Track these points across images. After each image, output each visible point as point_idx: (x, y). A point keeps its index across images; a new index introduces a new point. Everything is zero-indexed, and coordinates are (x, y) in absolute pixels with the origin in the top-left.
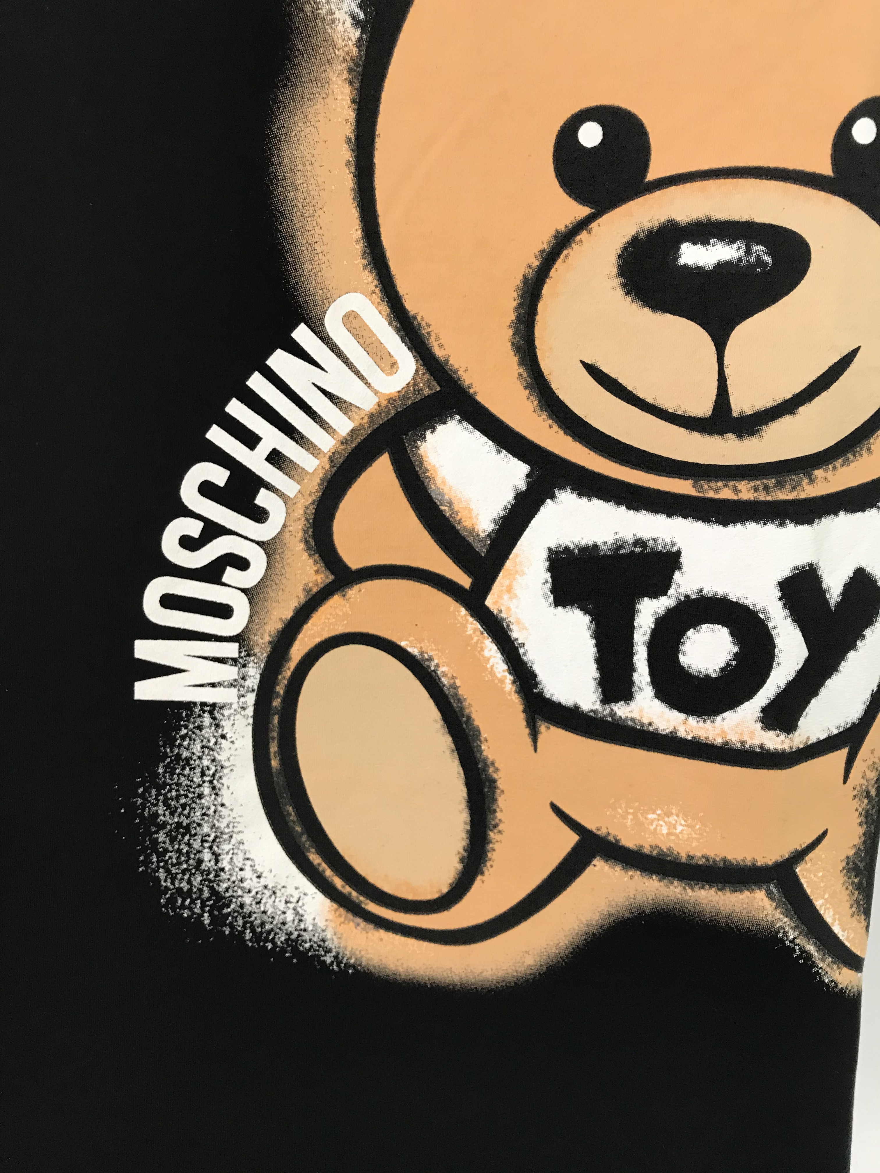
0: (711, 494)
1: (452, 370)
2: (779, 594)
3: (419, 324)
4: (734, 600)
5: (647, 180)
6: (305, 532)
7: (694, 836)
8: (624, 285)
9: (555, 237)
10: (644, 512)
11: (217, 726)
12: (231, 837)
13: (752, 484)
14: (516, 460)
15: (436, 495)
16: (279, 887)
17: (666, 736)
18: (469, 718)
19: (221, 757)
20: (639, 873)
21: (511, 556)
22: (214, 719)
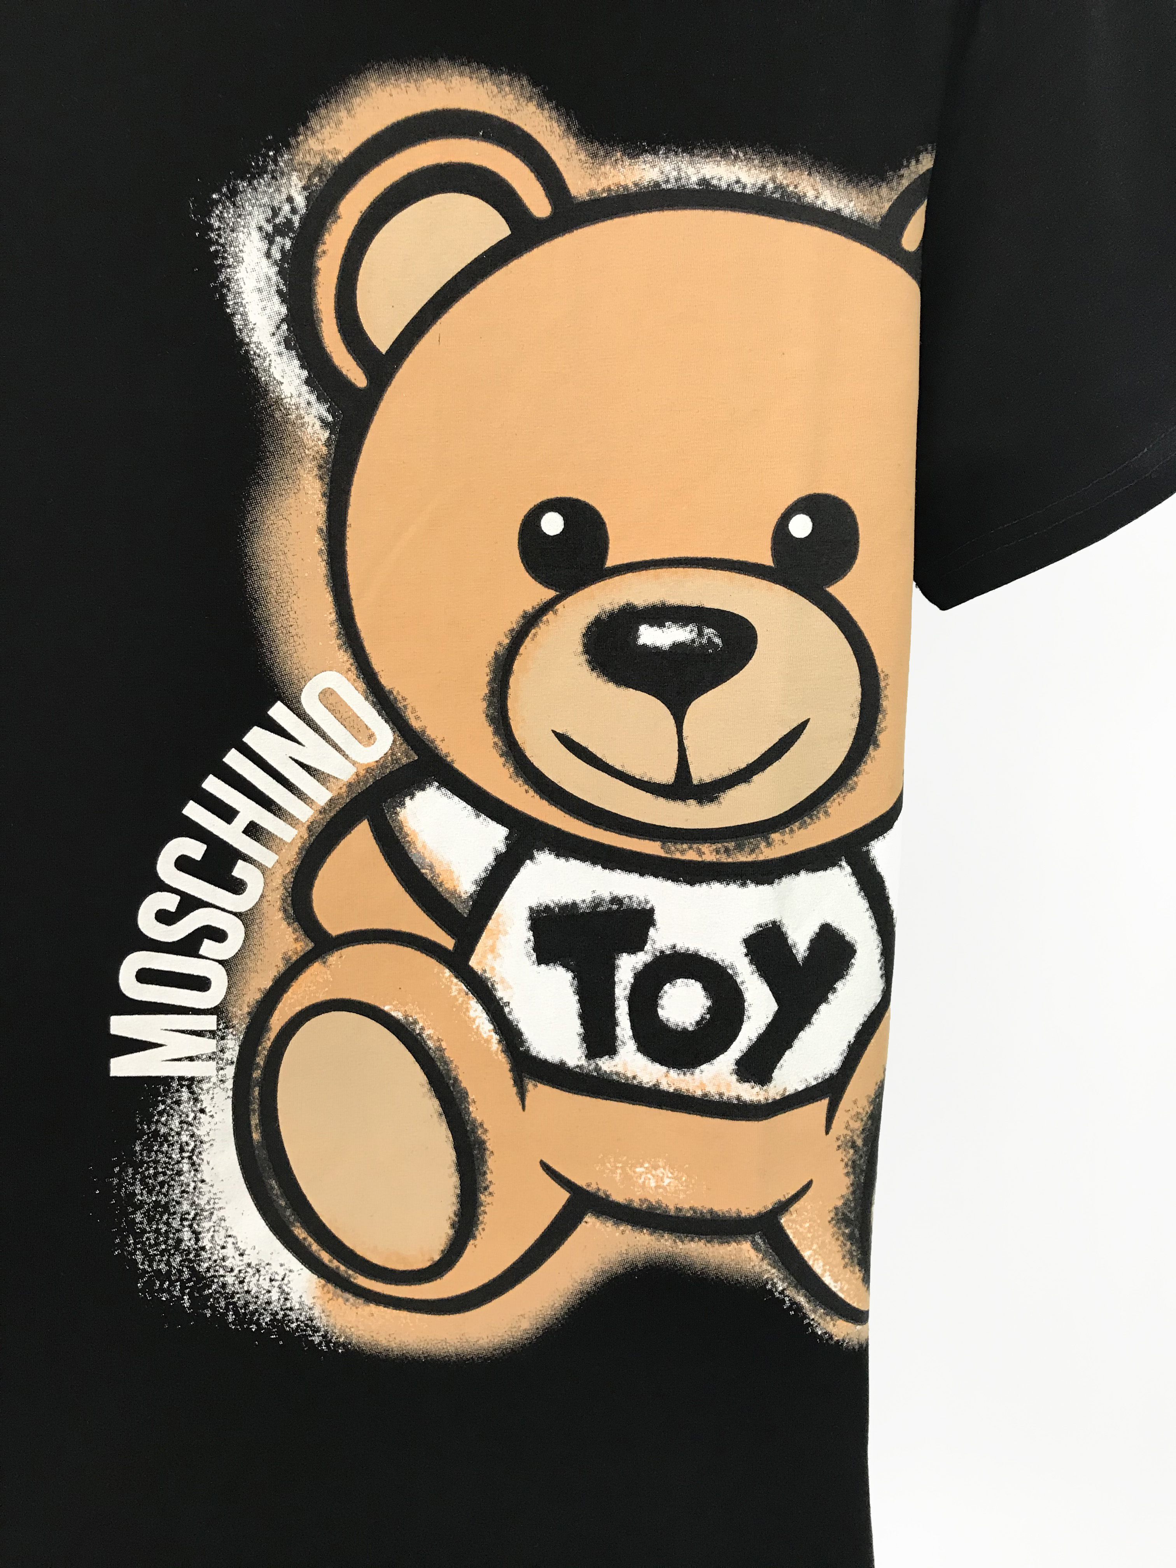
0: (678, 856)
1: (429, 741)
2: (745, 950)
3: (395, 699)
4: (705, 956)
5: (606, 566)
6: (284, 900)
7: (681, 1188)
8: (589, 662)
9: (523, 617)
11: (196, 1100)
12: (212, 1213)
13: (714, 847)
14: (494, 823)
15: (417, 859)
16: (263, 1264)
17: (649, 1089)
18: (456, 1080)
19: (201, 1132)
20: (630, 1227)
21: (493, 917)
22: (193, 1093)
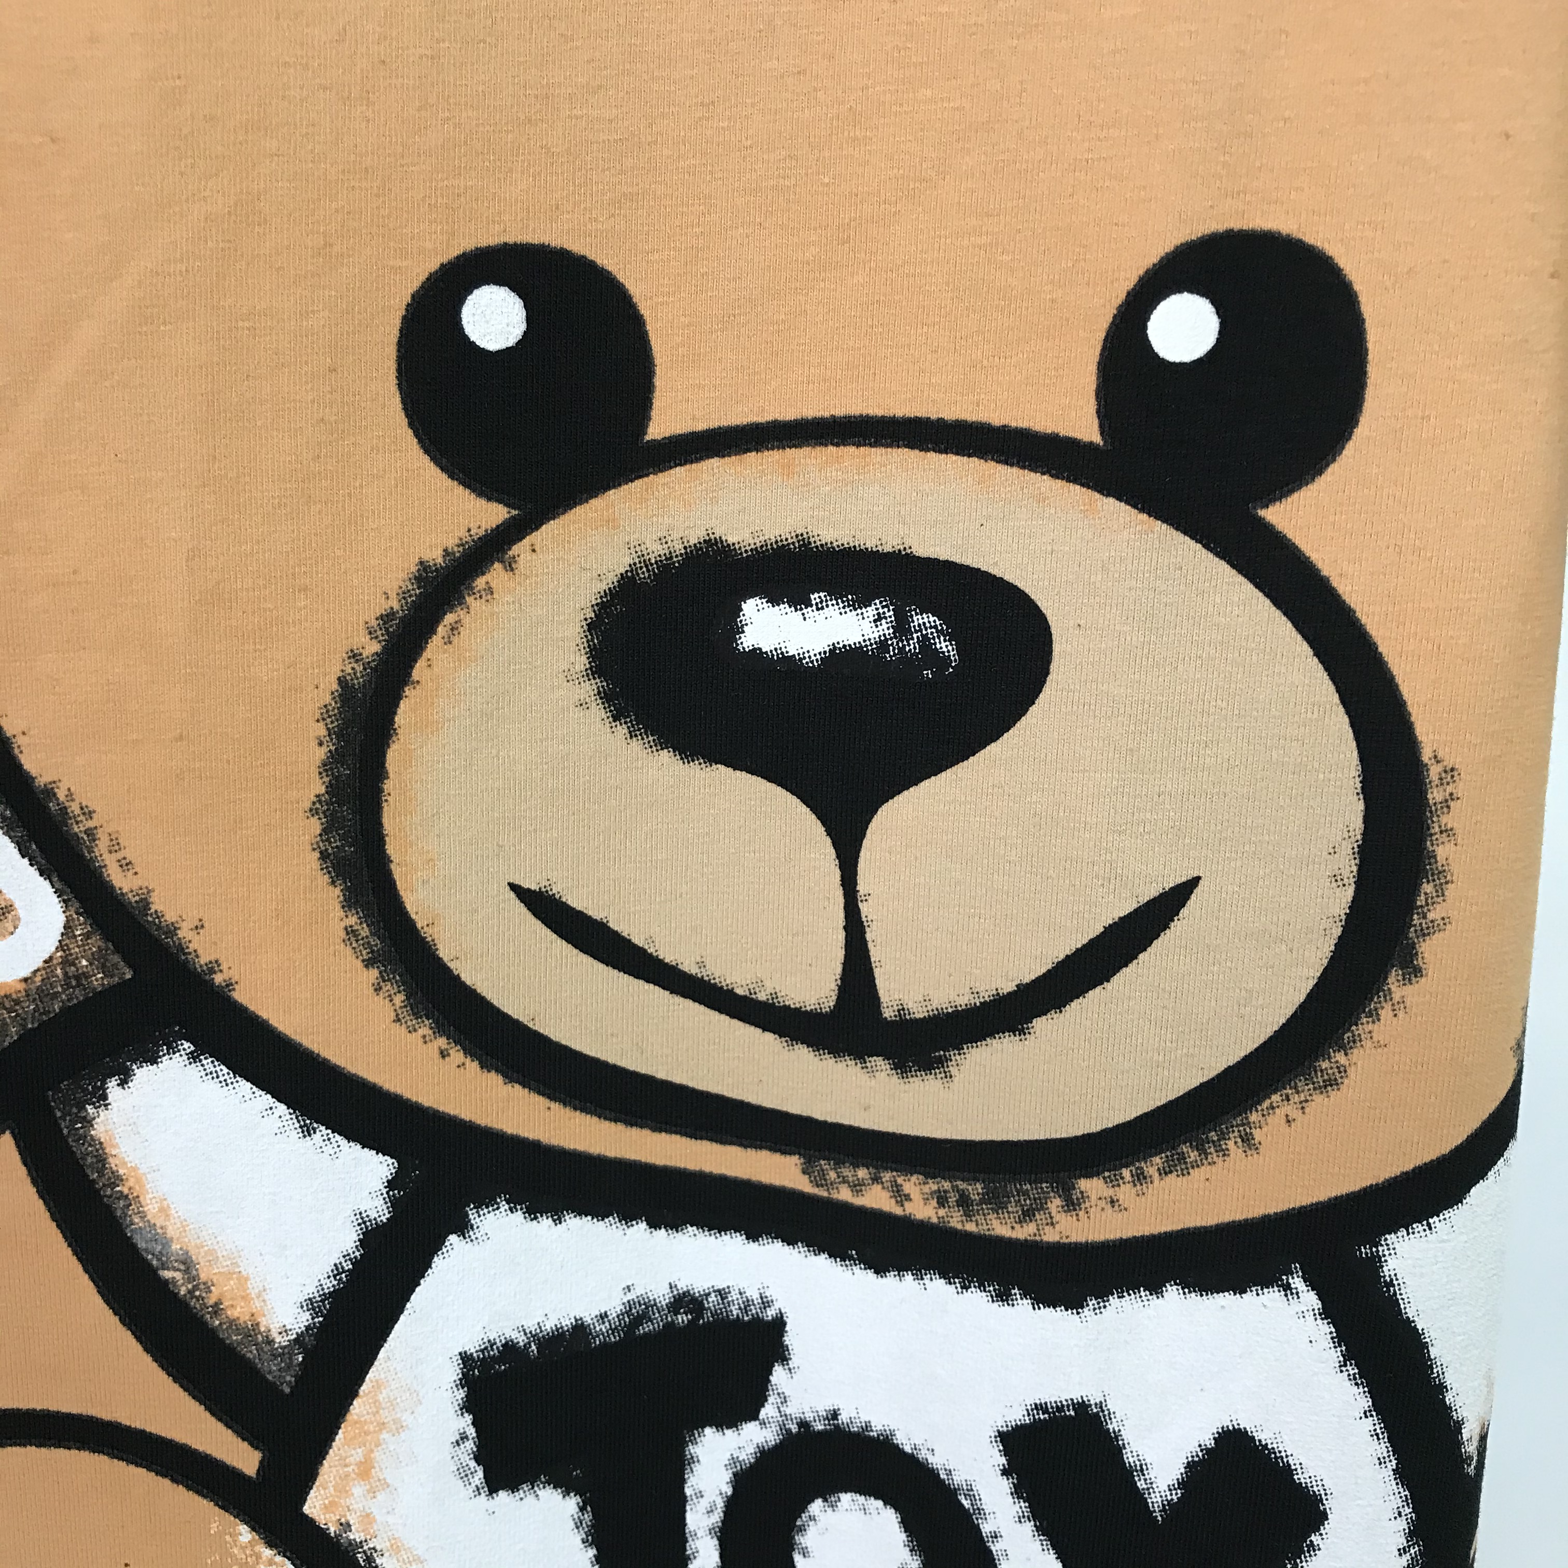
1: (160, 927)
2: (1001, 1460)
3: (65, 810)
5: (649, 438)
8: (606, 697)
9: (419, 578)
10: (691, 1230)
13: (932, 1186)
14: (356, 1148)
15: (147, 1242)
21: (364, 1389)
